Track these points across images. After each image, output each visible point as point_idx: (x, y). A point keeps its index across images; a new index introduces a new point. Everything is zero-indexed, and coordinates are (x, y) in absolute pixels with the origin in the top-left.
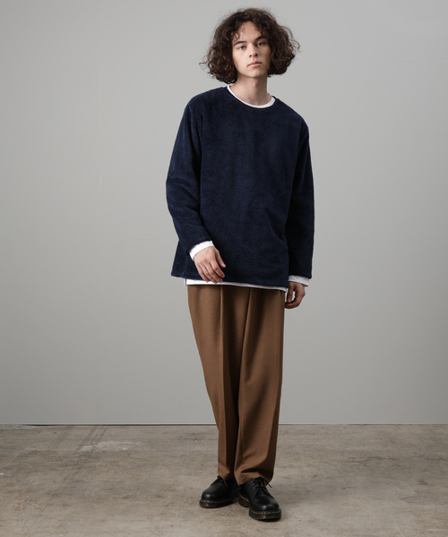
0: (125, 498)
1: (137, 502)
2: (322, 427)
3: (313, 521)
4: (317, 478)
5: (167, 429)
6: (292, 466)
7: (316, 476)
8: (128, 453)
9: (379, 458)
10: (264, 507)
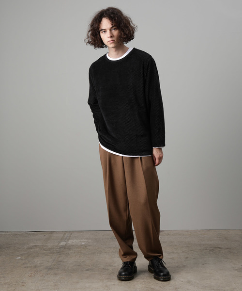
0: (86, 270)
1: (94, 272)
2: (187, 231)
3: (188, 282)
4: (188, 259)
5: (105, 233)
6: (174, 253)
7: (187, 258)
8: (85, 246)
9: (220, 248)
10: (162, 274)
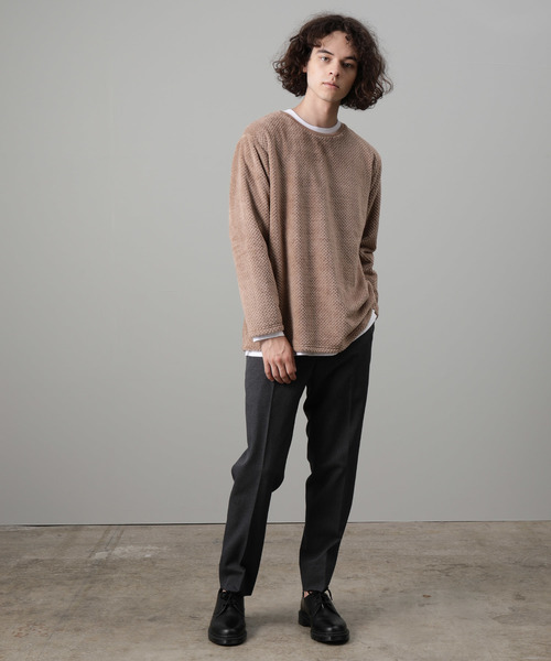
0: (151, 620)
1: (167, 626)
2: (394, 525)
3: (384, 648)
4: (388, 593)
5: (201, 529)
6: (357, 577)
7: (386, 589)
8: (153, 561)
9: (465, 566)
